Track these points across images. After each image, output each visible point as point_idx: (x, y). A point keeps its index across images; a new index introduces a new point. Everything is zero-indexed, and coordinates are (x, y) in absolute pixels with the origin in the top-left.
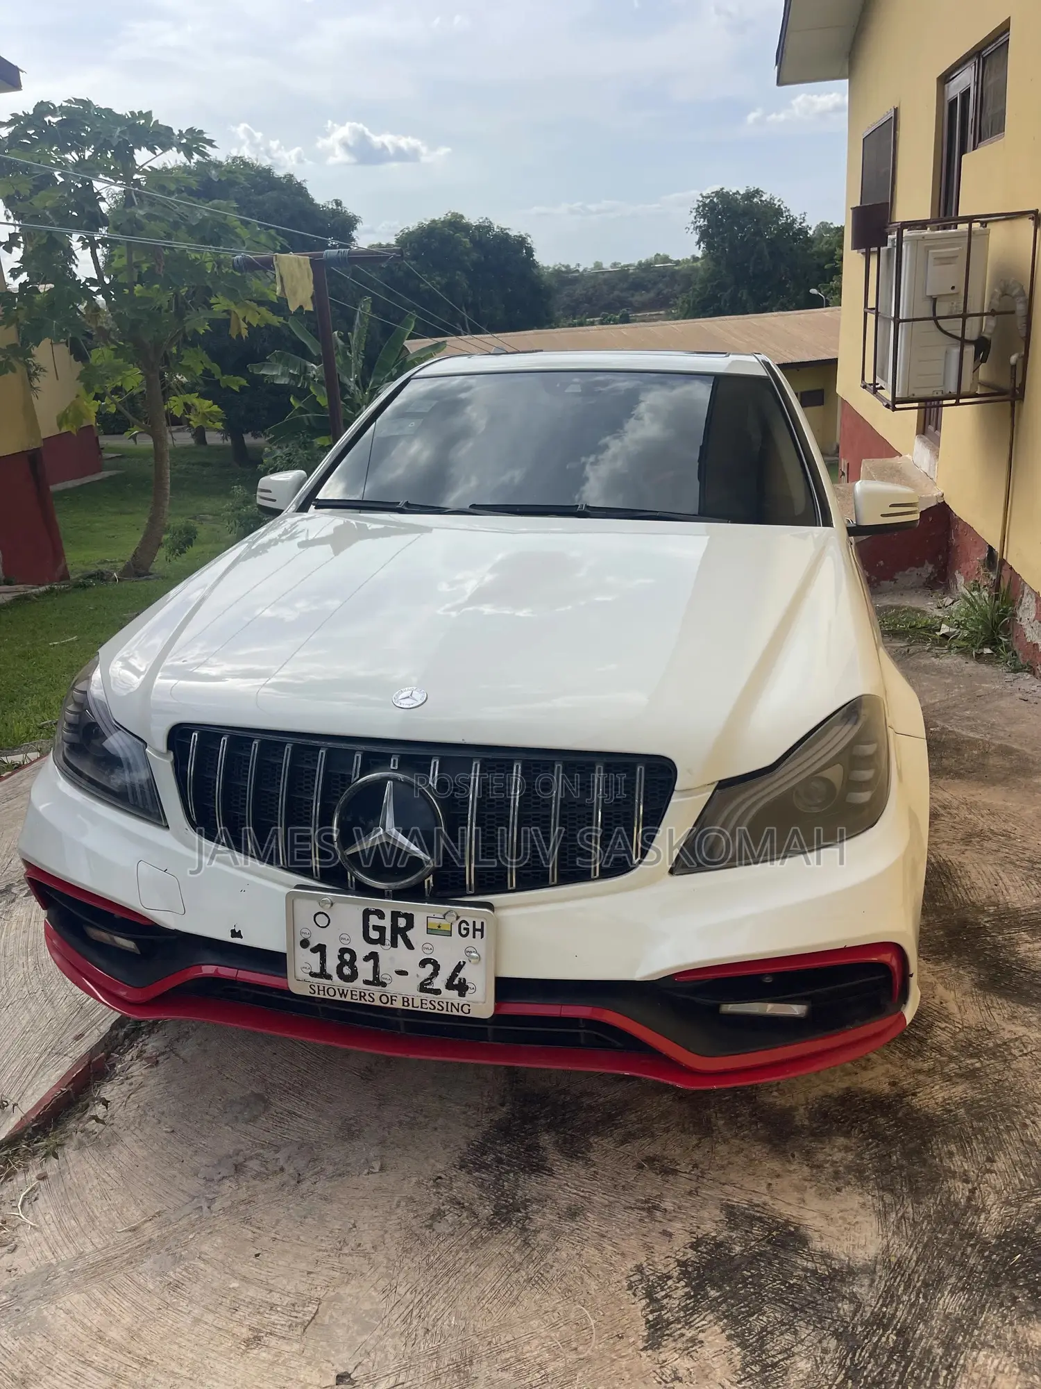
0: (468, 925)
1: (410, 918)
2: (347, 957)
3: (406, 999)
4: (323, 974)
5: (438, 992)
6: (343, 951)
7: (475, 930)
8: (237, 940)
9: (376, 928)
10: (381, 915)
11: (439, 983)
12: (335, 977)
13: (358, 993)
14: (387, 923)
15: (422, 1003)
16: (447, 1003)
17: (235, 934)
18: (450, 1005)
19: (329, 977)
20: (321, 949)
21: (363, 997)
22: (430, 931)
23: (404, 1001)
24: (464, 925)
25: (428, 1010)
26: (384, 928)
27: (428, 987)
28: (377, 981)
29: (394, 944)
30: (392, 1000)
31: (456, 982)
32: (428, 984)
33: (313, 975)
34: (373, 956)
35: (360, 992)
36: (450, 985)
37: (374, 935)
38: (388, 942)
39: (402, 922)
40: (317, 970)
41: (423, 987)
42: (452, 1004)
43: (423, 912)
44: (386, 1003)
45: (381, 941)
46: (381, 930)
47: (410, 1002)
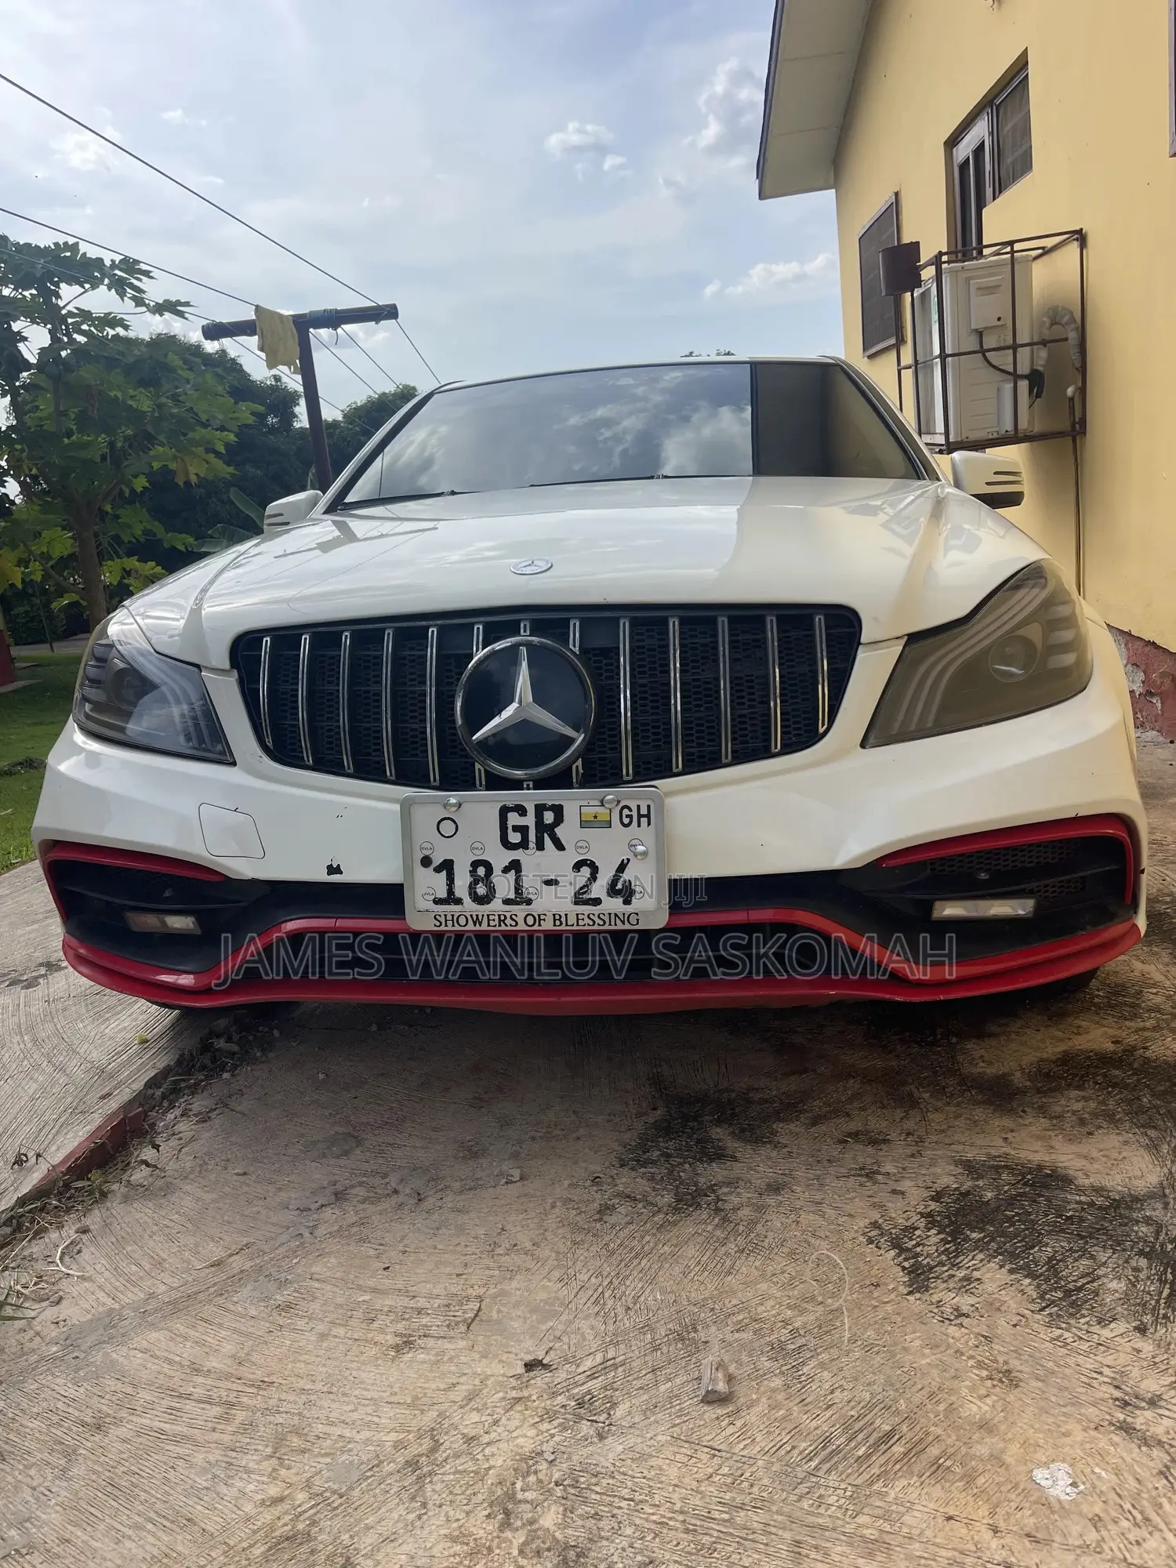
0: (631, 810)
1: (558, 810)
2: (481, 871)
3: (557, 917)
4: (451, 899)
5: (597, 902)
6: (476, 864)
7: (640, 816)
8: (335, 878)
9: (516, 829)
10: (521, 811)
11: (599, 889)
12: (467, 900)
13: (497, 918)
14: (530, 820)
15: (578, 919)
16: (610, 914)
17: (333, 870)
18: (613, 916)
19: (459, 901)
20: (447, 866)
21: (504, 921)
22: (584, 824)
23: (555, 920)
24: (626, 812)
25: (586, 928)
26: (527, 827)
27: (584, 896)
28: (520, 898)
29: (540, 846)
30: (540, 920)
31: (619, 886)
32: (585, 893)
33: (437, 901)
34: (515, 866)
35: (499, 916)
36: (612, 891)
37: (515, 838)
38: (532, 845)
39: (549, 817)
40: (442, 894)
41: (580, 899)
42: (616, 915)
43: (575, 801)
44: (534, 925)
45: (524, 845)
46: (523, 830)
47: (563, 919)
